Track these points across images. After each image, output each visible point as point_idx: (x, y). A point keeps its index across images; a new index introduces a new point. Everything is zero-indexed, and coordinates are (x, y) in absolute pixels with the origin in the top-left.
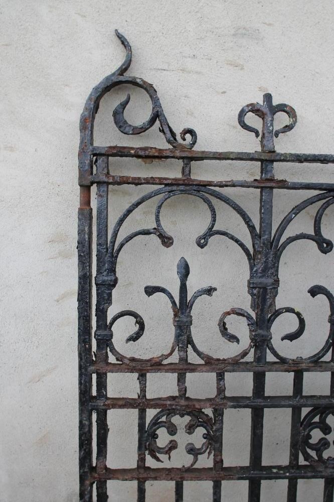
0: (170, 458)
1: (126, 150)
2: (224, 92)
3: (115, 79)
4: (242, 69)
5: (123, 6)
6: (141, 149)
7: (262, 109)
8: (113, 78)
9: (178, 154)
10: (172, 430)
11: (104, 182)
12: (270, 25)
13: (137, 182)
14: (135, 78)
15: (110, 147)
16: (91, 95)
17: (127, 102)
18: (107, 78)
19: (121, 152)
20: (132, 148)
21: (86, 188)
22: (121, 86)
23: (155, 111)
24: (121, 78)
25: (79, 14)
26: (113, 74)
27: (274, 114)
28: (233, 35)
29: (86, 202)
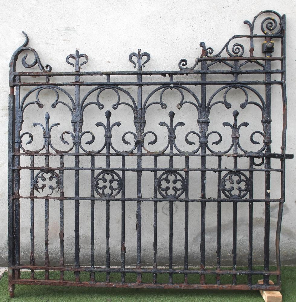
0: (43, 191)
1: (25, 73)
2: (63, 51)
3: (22, 48)
4: (69, 42)
5: (25, 23)
6: (31, 72)
7: (75, 56)
8: (21, 48)
9: (43, 74)
10: (44, 179)
11: (18, 85)
12: (78, 25)
13: (29, 85)
14: (29, 48)
15: (20, 72)
16: (13, 54)
17: (27, 56)
18: (19, 48)
19: (24, 74)
20: (27, 72)
21: (12, 87)
22: (25, 50)
23: (36, 59)
24: (24, 48)
25: (10, 26)
26: (21, 47)
27: (79, 58)
28: (65, 30)
29: (12, 92)
